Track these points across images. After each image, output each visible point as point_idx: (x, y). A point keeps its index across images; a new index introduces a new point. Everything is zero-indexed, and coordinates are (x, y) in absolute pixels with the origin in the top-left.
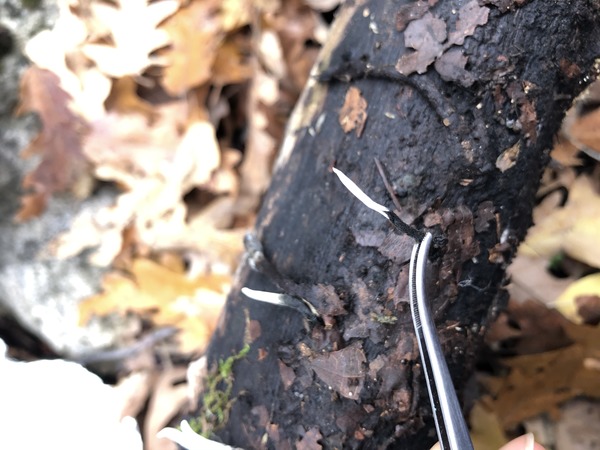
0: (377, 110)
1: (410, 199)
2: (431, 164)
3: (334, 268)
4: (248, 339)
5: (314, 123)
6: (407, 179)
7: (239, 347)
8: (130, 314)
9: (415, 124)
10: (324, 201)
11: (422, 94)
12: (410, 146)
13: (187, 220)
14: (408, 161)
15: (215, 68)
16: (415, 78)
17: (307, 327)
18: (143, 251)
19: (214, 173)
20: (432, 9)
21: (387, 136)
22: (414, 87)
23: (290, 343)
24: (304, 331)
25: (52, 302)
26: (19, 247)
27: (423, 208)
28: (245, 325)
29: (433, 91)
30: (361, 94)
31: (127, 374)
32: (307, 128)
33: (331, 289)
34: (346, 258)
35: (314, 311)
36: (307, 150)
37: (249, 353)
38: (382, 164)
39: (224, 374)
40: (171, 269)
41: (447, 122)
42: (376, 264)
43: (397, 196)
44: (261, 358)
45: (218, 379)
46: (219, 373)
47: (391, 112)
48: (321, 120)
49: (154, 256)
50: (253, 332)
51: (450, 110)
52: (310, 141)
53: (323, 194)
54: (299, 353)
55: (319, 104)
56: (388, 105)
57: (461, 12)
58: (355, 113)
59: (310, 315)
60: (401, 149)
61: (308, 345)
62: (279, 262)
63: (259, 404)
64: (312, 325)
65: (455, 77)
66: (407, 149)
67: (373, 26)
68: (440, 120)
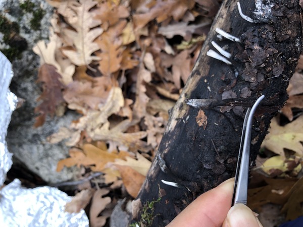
0: (211, 121)
1: (223, 154)
2: (230, 143)
3: (195, 175)
4: (160, 195)
5: (185, 118)
6: (222, 147)
7: (156, 198)
8: (81, 166)
9: (225, 128)
10: (191, 150)
11: (228, 119)
12: (223, 135)
13: (109, 129)
14: (222, 141)
15: (122, 63)
16: (226, 113)
17: (186, 194)
18: (89, 140)
19: (121, 108)
20: (232, 88)
21: (215, 131)
22: (225, 116)
23: (178, 200)
24: (184, 196)
25: (45, 161)
26: (30, 137)
27: (227, 157)
28: (159, 190)
29: (232, 119)
30: (205, 114)
31: (79, 191)
32: (182, 120)
33: (196, 184)
34: (200, 172)
35: (189, 190)
36: (182, 128)
37: (161, 200)
38: (213, 141)
39: (150, 207)
40: (101, 148)
41: (236, 130)
42: (210, 174)
43: (219, 153)
44: (167, 203)
45: (148, 208)
46: (148, 206)
47: (217, 123)
48: (188, 117)
49: (94, 142)
50: (162, 193)
51: (238, 126)
52: (184, 125)
53: (190, 147)
54: (182, 203)
55: (186, 110)
56: (215, 120)
57: (242, 90)
58: (203, 120)
59: (187, 191)
60: (220, 136)
61: (186, 201)
62: (172, 168)
63: (167, 219)
64: (188, 194)
65: (239, 115)
66: (222, 137)
67: (209, 88)
68: (234, 128)
